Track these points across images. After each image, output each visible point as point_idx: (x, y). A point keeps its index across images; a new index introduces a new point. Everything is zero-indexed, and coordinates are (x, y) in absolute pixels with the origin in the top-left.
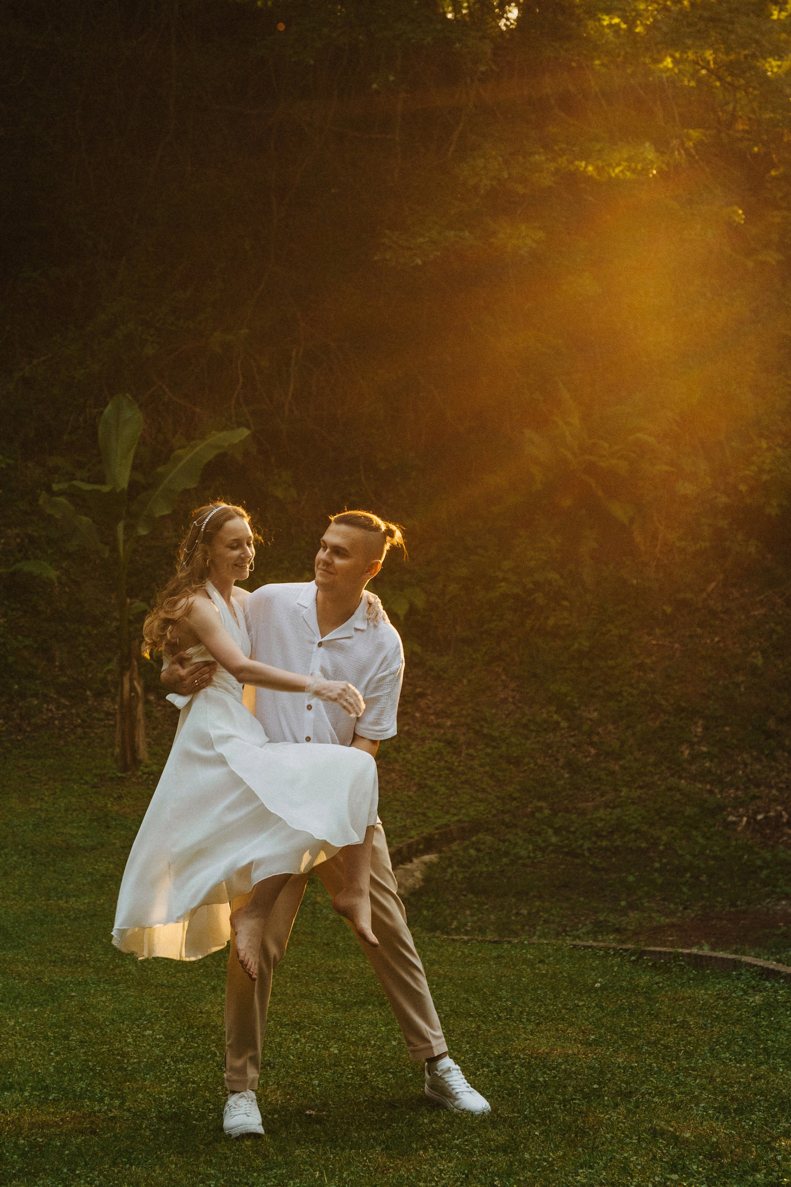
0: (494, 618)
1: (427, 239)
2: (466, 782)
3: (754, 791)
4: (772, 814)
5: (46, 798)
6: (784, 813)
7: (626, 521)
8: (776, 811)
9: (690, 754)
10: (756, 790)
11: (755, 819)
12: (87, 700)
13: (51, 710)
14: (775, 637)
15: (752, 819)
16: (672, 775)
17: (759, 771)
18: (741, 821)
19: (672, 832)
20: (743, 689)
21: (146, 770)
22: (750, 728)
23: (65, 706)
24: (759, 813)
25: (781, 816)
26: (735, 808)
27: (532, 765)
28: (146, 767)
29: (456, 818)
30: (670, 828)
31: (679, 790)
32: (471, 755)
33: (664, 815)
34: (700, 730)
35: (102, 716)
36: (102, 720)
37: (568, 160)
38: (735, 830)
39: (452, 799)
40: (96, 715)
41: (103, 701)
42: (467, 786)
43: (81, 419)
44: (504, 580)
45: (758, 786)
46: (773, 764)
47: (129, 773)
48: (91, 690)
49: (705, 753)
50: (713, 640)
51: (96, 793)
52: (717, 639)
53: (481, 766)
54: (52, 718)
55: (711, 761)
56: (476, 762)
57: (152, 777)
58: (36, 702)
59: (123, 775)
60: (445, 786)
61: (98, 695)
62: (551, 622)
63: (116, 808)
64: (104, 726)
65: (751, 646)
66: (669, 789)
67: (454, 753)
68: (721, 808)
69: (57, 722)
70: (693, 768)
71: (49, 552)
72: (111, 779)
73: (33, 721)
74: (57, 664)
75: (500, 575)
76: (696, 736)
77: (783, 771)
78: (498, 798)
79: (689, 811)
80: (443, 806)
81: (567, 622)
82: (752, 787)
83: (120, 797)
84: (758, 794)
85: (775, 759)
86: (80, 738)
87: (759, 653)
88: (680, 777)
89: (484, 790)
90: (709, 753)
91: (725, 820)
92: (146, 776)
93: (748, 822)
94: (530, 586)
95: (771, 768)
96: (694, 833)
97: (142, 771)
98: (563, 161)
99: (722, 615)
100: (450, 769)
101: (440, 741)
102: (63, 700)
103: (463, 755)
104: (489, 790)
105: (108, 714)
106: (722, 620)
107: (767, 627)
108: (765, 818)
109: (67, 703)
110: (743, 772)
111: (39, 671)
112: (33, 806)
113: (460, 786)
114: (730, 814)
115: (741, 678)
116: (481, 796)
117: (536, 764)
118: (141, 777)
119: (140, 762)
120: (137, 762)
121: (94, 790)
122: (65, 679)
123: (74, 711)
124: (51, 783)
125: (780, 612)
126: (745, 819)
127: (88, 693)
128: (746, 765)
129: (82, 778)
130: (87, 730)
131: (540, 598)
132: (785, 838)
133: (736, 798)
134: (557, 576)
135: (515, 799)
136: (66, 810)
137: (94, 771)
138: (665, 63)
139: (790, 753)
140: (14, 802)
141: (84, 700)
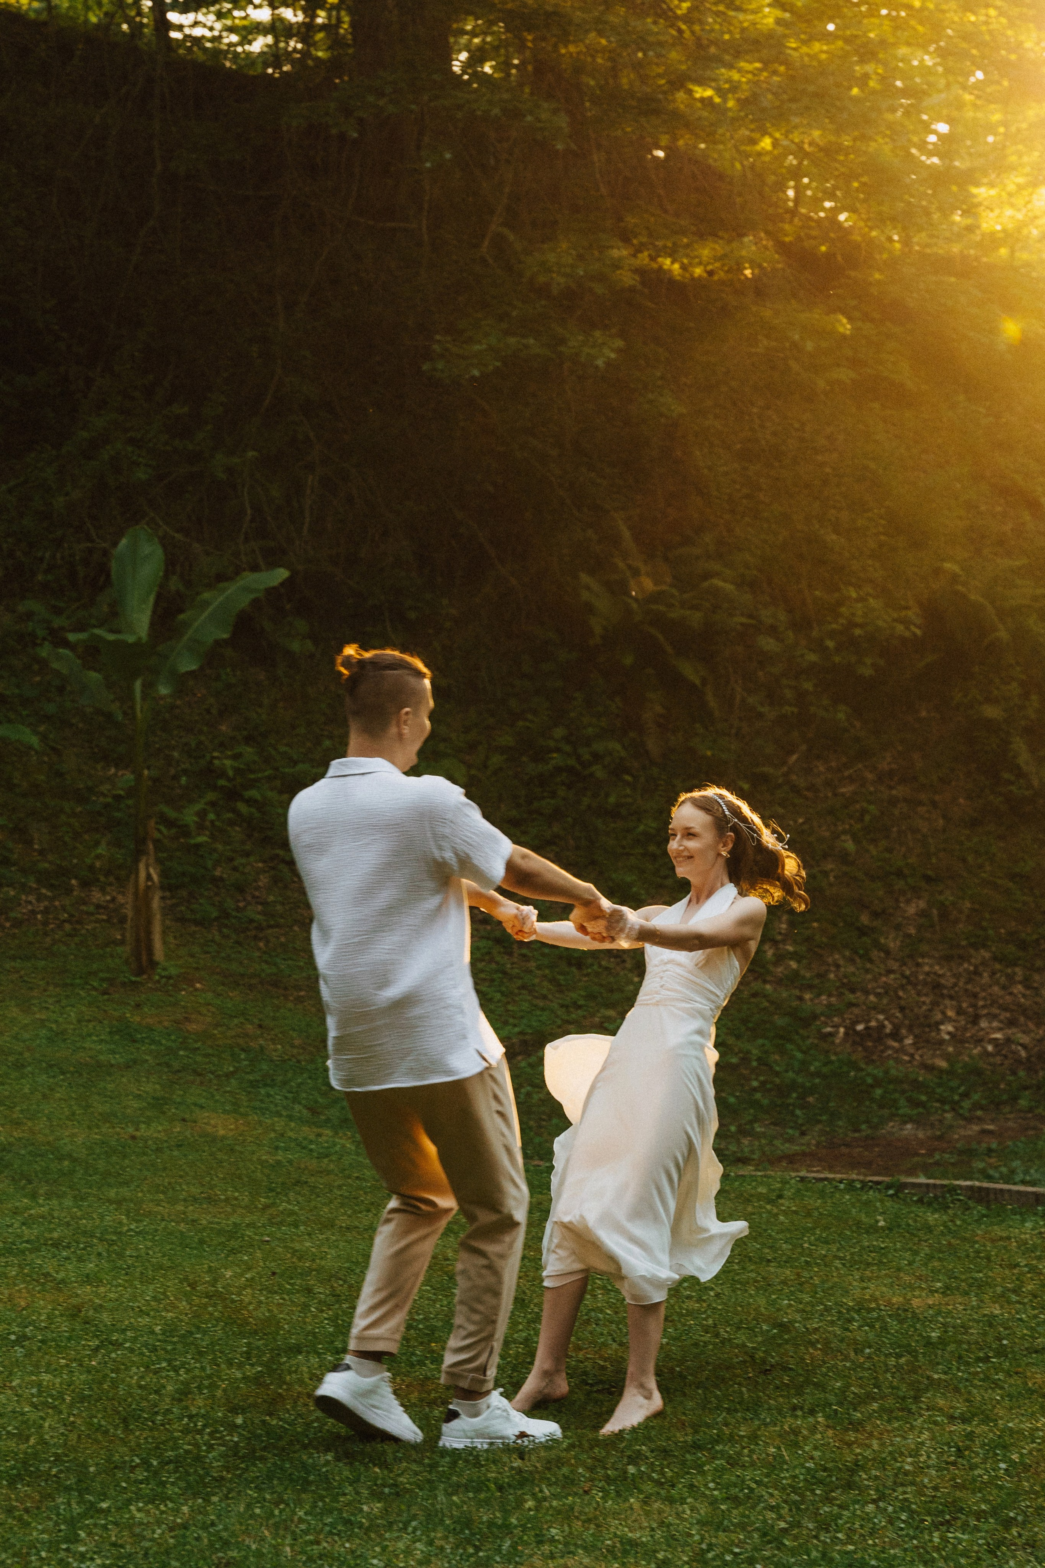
0: (545, 794)
1: (484, 346)
2: (523, 987)
3: (851, 997)
4: (873, 1024)
5: (52, 1007)
6: (886, 1023)
7: (697, 682)
8: (877, 1020)
9: (774, 954)
10: (851, 996)
11: (855, 1030)
12: (72, 891)
13: (30, 902)
14: (867, 818)
15: (850, 1031)
16: (756, 979)
17: (854, 974)
18: (838, 1032)
19: (763, 1045)
20: (832, 879)
21: (163, 974)
22: (841, 924)
23: (46, 897)
24: (858, 1022)
25: (884, 1026)
26: (829, 1017)
27: (595, 967)
28: (165, 969)
29: (517, 1030)
30: (760, 1041)
31: (765, 996)
32: (524, 956)
33: (750, 1025)
34: (784, 926)
35: (92, 909)
36: (92, 914)
37: (650, 256)
38: (833, 1043)
39: (510, 1007)
40: (84, 908)
41: (91, 891)
42: (524, 992)
43: (58, 555)
44: (558, 750)
45: (853, 991)
46: (868, 966)
47: (145, 977)
48: (76, 878)
49: (790, 953)
50: (796, 822)
51: (108, 1000)
52: (801, 821)
53: (539, 968)
54: (33, 912)
55: (799, 962)
56: (532, 965)
57: (171, 981)
58: (12, 893)
59: (138, 979)
60: (499, 991)
61: (85, 884)
62: (612, 799)
63: (138, 1019)
64: (96, 922)
65: (840, 828)
66: (755, 995)
67: (505, 953)
68: (815, 1017)
69: (39, 916)
70: (780, 969)
71: (24, 713)
72: (124, 984)
73: (12, 915)
74: (36, 847)
75: (552, 744)
76: (780, 933)
77: (880, 974)
78: (562, 1006)
79: (780, 1021)
80: (500, 1015)
81: (630, 800)
82: (847, 992)
83: (138, 1006)
84: (854, 1001)
85: (871, 961)
86: (69, 935)
87: (848, 837)
88: (765, 982)
89: (545, 997)
90: (795, 953)
91: (819, 1031)
92: (164, 980)
93: (846, 1034)
94: (587, 757)
95: (867, 971)
96: (789, 1046)
97: (159, 975)
98: (644, 258)
99: (806, 793)
100: (505, 973)
101: (488, 939)
102: (44, 891)
103: (516, 955)
104: (550, 997)
105: (98, 907)
106: (807, 798)
107: (858, 806)
108: (867, 1028)
109: (49, 894)
110: (836, 976)
111: (16, 856)
112: (38, 1016)
113: (516, 991)
114: (826, 1024)
115: (829, 866)
116: (541, 1003)
117: (600, 966)
118: (158, 982)
119: (157, 963)
120: (153, 964)
121: (106, 997)
122: (46, 865)
123: (57, 903)
124: (51, 988)
125: (872, 789)
126: (842, 1030)
127: (74, 882)
128: (838, 966)
129: (87, 983)
130: (78, 927)
131: (598, 771)
132: (890, 1052)
133: (829, 1006)
134: (618, 747)
135: (580, 1007)
136: (79, 1021)
137: (101, 975)
138: (762, 144)
139: (888, 953)
140: (14, 1012)
141: (69, 891)
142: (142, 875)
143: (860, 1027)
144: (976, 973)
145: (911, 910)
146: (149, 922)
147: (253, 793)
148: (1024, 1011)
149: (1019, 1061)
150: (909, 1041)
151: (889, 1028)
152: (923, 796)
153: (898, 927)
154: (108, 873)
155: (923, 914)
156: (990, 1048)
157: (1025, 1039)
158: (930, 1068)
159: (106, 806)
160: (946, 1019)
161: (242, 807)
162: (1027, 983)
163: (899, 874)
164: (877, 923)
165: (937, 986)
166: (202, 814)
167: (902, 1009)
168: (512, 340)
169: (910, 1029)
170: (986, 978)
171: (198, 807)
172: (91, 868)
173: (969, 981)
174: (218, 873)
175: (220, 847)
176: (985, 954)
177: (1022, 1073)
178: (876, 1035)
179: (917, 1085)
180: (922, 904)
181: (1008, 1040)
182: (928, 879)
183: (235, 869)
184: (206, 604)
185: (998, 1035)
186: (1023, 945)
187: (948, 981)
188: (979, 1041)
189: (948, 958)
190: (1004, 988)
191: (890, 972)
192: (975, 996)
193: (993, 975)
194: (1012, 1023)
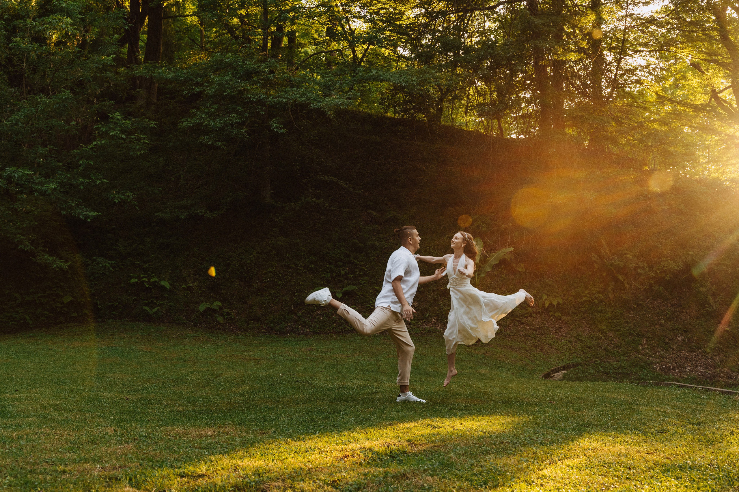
4: (668, 366)
7: (622, 280)
9: (642, 348)
11: (662, 367)
14: (668, 315)
16: (636, 354)
17: (663, 354)
19: (637, 369)
20: (658, 330)
22: (660, 341)
24: (663, 365)
25: (670, 367)
26: (656, 364)
27: (594, 349)
29: (572, 362)
31: (639, 358)
32: (576, 345)
33: (634, 364)
34: (645, 341)
38: (656, 370)
39: (570, 357)
42: (575, 353)
44: (586, 296)
45: (663, 358)
49: (646, 348)
53: (579, 348)
55: (648, 350)
56: (577, 347)
60: (568, 353)
62: (599, 308)
65: (661, 318)
66: (636, 358)
68: (652, 364)
70: (643, 352)
75: (584, 295)
76: (643, 343)
77: (670, 354)
78: (584, 357)
79: (642, 364)
81: (604, 309)
82: (661, 358)
84: (663, 360)
85: (668, 351)
87: (663, 320)
88: (639, 354)
91: (652, 367)
94: (593, 298)
95: (667, 353)
96: (644, 370)
99: (651, 309)
103: (573, 345)
104: (581, 355)
108: (666, 367)
110: (658, 354)
113: (573, 353)
114: (655, 366)
115: (657, 327)
116: (579, 356)
125: (669, 308)
126: (659, 367)
128: (659, 352)
131: (596, 302)
133: (656, 361)
134: (601, 296)
135: (589, 358)
139: (673, 349)
143: (664, 367)
144: (697, 355)
145: (680, 339)
148: (711, 365)
149: (708, 377)
150: (677, 371)
151: (672, 367)
152: (683, 311)
153: (676, 343)
155: (683, 340)
156: (700, 374)
157: (709, 372)
158: (682, 377)
160: (688, 366)
163: (677, 329)
164: (670, 342)
165: (686, 358)
167: (676, 363)
169: (678, 368)
170: (700, 357)
173: (695, 357)
176: (700, 351)
177: (708, 380)
178: (668, 369)
181: (705, 372)
182: (684, 331)
184: (493, 256)
185: (702, 371)
187: (689, 357)
188: (697, 372)
189: (690, 351)
190: (705, 360)
191: (673, 354)
192: (697, 361)
193: (702, 356)
194: (707, 368)
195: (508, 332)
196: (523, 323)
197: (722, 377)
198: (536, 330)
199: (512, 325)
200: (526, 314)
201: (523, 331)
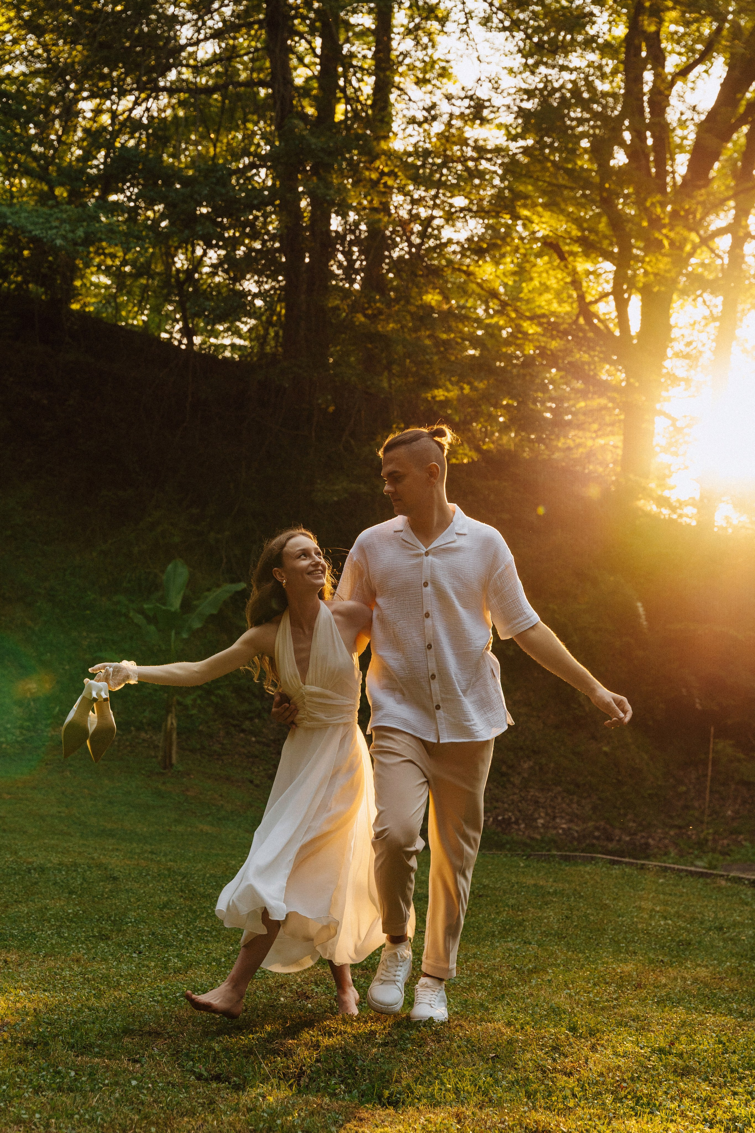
1: (341, 487)
4: (506, 817)
5: (124, 781)
6: (512, 817)
8: (508, 815)
11: (497, 819)
21: (177, 770)
23: (119, 734)
24: (499, 816)
28: (177, 768)
35: (140, 741)
47: (167, 771)
51: (150, 780)
57: (180, 773)
59: (163, 772)
61: (138, 729)
63: (164, 788)
64: (142, 747)
72: (157, 774)
77: (510, 795)
83: (164, 783)
92: (177, 773)
95: (504, 793)
97: (175, 770)
105: (144, 740)
108: (503, 819)
109: (121, 733)
112: (117, 784)
118: (174, 773)
119: (174, 765)
120: (172, 765)
121: (149, 778)
124: (123, 773)
129: (139, 772)
132: (514, 830)
136: (137, 788)
137: (146, 769)
139: (514, 785)
140: (106, 782)
141: (130, 732)
142: (169, 722)
143: (500, 818)
144: (555, 797)
145: (526, 766)
146: (171, 744)
147: (220, 692)
148: (577, 816)
149: (574, 838)
150: (523, 826)
151: (513, 819)
152: (535, 714)
153: (519, 774)
154: (149, 725)
155: (531, 768)
156: (560, 831)
157: (576, 828)
158: (532, 839)
159: (150, 694)
160: (540, 817)
161: (213, 698)
162: (579, 803)
163: (521, 748)
164: (510, 771)
165: (537, 802)
166: (195, 700)
167: (520, 811)
168: (354, 485)
169: (523, 820)
170: (560, 800)
171: (192, 697)
172: (141, 722)
173: (552, 800)
174: (201, 728)
175: (202, 716)
176: (559, 789)
177: (575, 843)
178: (507, 822)
179: (525, 844)
180: (531, 763)
181: (569, 829)
182: (534, 752)
183: (209, 727)
184: (206, 597)
185: (564, 826)
186: (578, 786)
187: (542, 800)
188: (555, 828)
189: (542, 790)
190: (568, 805)
191: (515, 794)
192: (554, 808)
193: (563, 798)
194: (571, 821)
195: (217, 747)
196: (243, 731)
197: (598, 838)
198: (268, 746)
199: (222, 733)
200: (250, 712)
201: (244, 747)
